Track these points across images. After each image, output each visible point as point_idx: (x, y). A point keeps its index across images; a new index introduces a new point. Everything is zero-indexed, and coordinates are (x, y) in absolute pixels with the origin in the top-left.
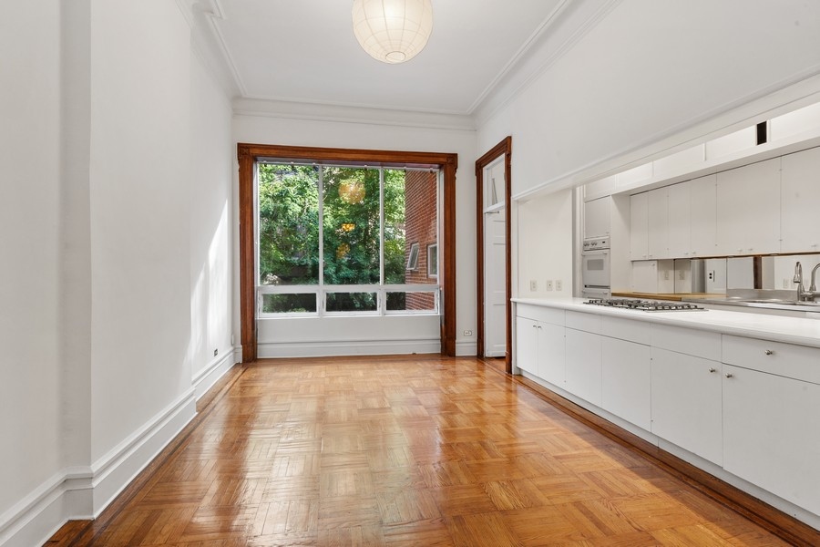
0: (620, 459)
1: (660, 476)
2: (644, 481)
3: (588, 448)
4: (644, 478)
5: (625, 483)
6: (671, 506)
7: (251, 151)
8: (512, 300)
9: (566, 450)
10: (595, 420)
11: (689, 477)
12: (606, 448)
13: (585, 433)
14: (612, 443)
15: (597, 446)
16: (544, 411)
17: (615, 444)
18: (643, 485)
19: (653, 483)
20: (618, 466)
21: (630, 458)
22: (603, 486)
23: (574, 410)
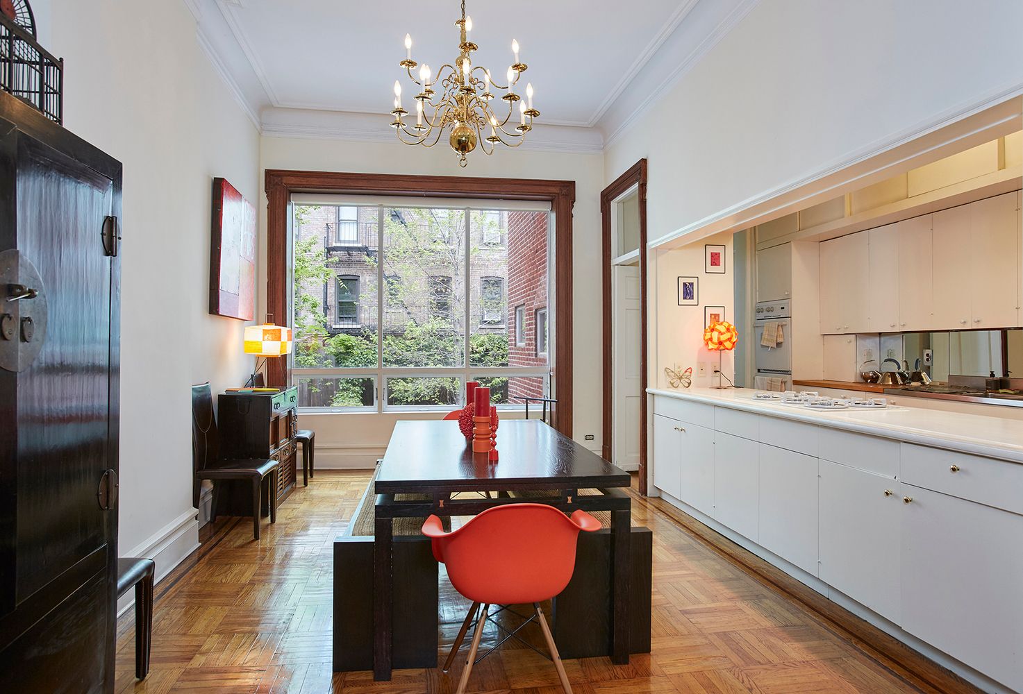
0: (771, 615)
1: (820, 637)
2: (796, 645)
3: (731, 599)
4: (797, 641)
5: (771, 647)
6: (827, 678)
7: (284, 181)
8: (647, 390)
9: (699, 603)
10: (749, 560)
11: (861, 640)
12: (756, 599)
13: (731, 579)
14: (765, 591)
15: (743, 598)
16: (681, 549)
17: (770, 594)
18: (794, 650)
19: (808, 648)
20: (767, 623)
21: (787, 614)
22: (738, 651)
23: (723, 547)
